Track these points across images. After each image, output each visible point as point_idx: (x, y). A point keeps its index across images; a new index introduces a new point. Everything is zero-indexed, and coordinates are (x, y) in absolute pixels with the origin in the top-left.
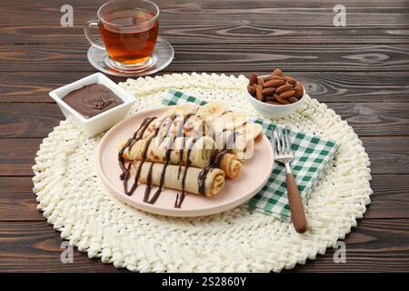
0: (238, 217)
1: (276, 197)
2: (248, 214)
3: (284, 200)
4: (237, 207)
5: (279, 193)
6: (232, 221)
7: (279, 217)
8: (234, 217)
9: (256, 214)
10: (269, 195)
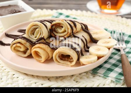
0: (84, 78)
1: (113, 68)
2: (91, 77)
3: (119, 70)
4: (84, 72)
5: (115, 65)
6: (79, 80)
7: (114, 80)
8: (81, 78)
9: (97, 77)
10: (107, 66)
